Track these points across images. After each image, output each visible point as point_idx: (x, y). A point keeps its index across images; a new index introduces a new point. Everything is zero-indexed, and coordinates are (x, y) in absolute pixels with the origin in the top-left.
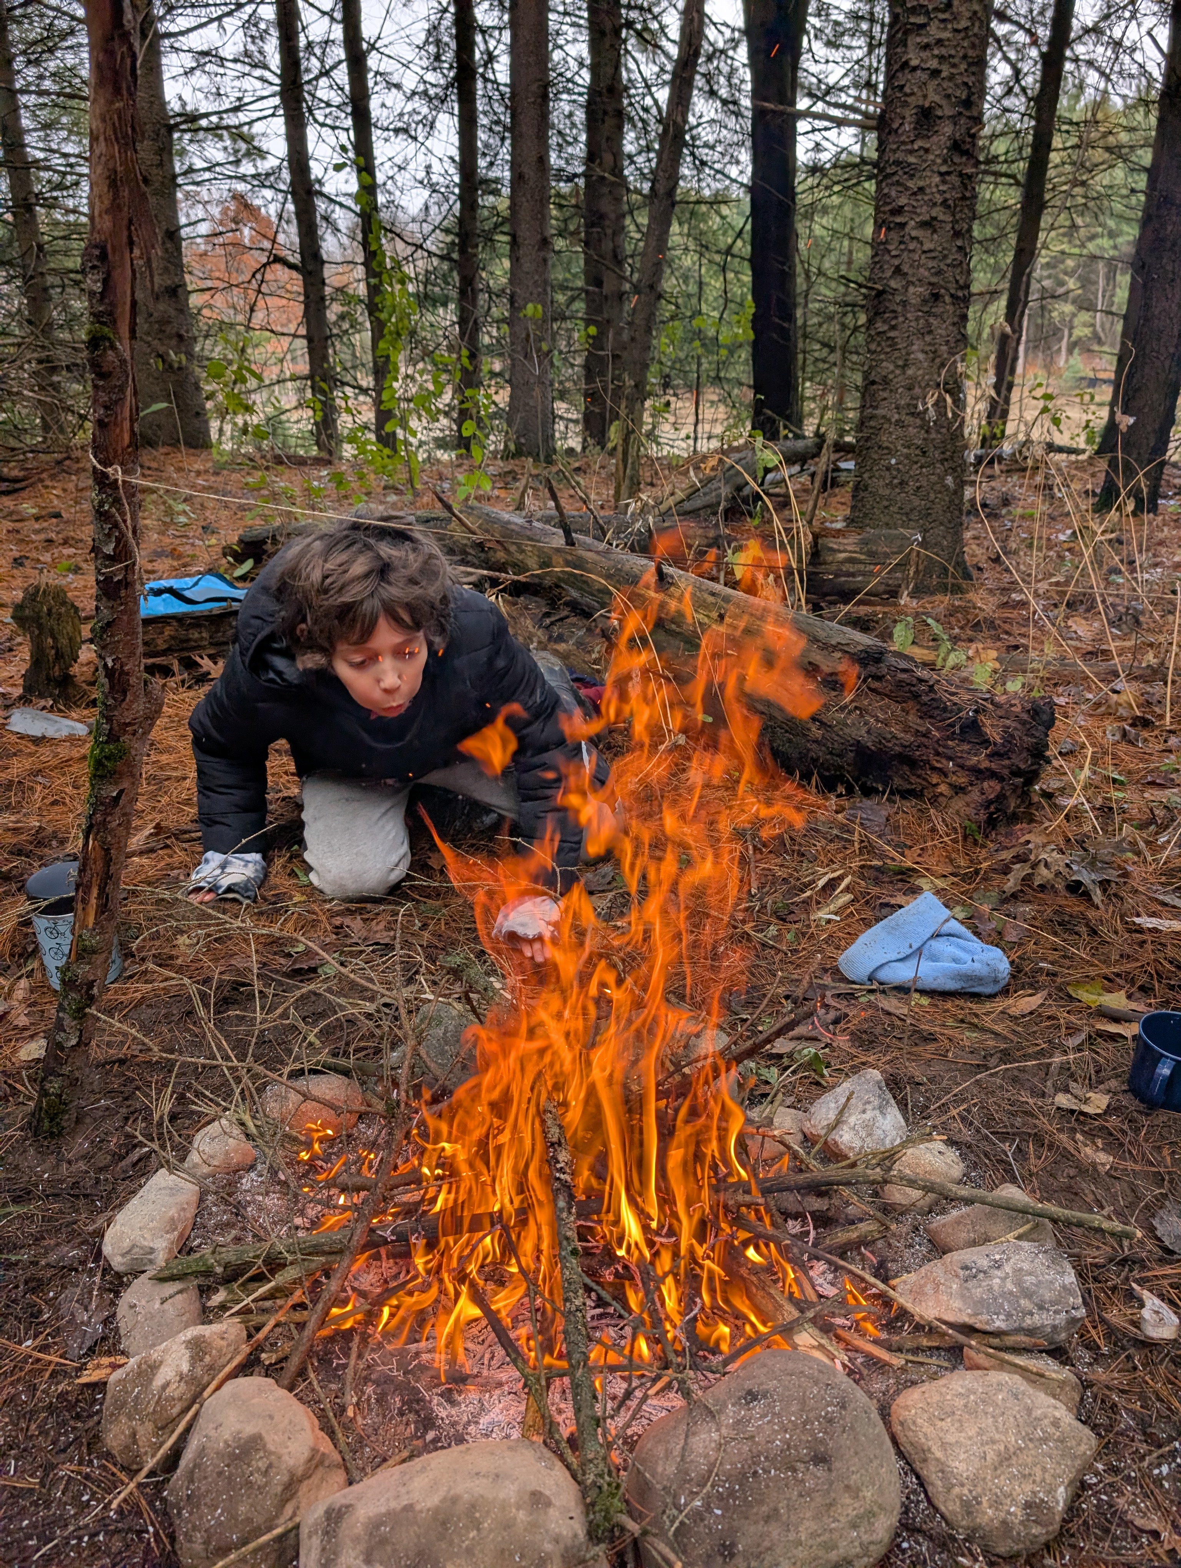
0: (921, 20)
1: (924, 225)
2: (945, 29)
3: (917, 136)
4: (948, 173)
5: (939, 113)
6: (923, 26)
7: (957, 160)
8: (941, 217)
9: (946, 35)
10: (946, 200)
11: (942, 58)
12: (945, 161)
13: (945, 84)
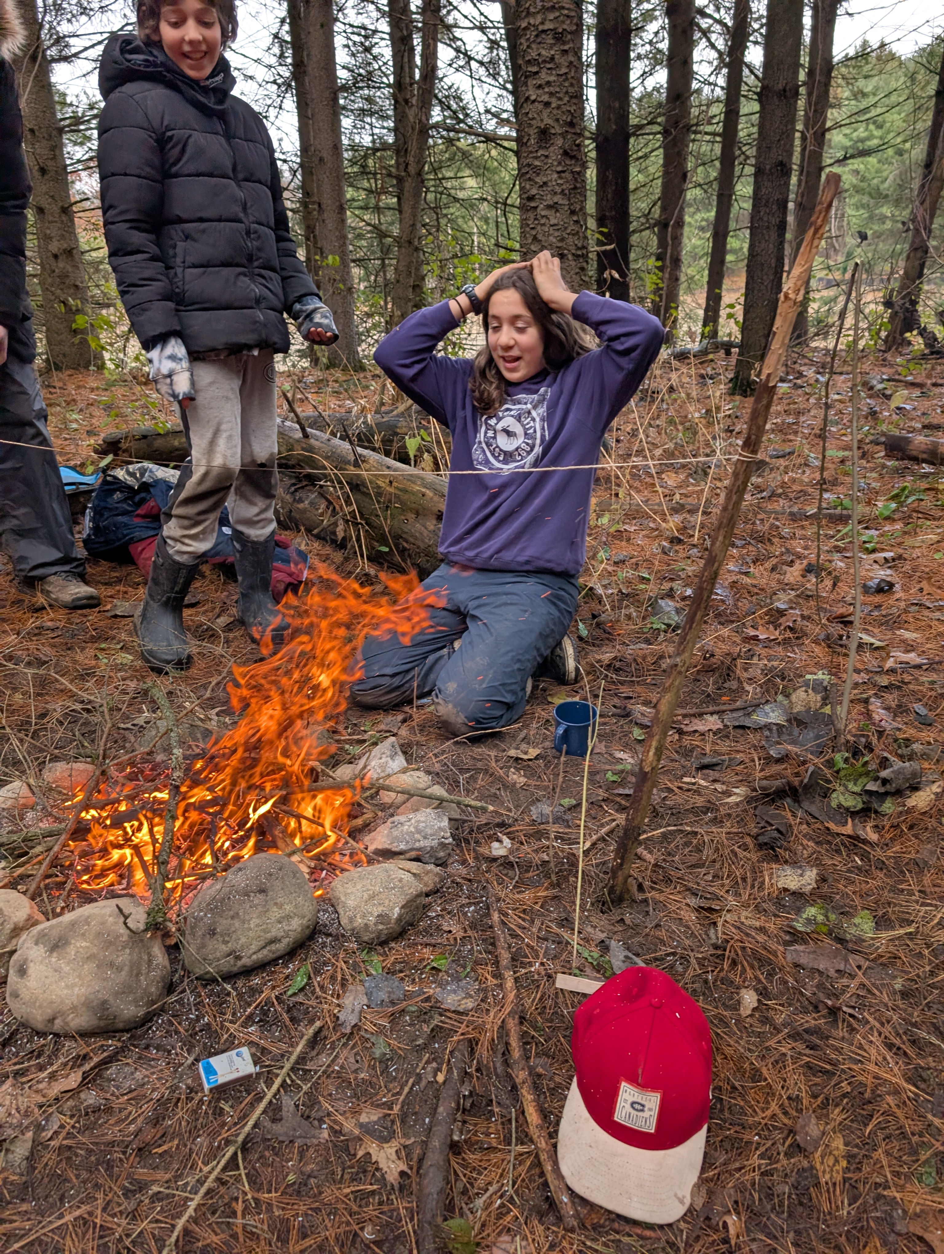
0: (535, 69)
1: (549, 207)
2: (551, 74)
3: (540, 147)
4: (564, 172)
5: (553, 131)
6: (537, 73)
7: (568, 162)
8: (561, 202)
9: (552, 78)
10: (563, 190)
11: (551, 94)
12: (560, 163)
13: (555, 112)
